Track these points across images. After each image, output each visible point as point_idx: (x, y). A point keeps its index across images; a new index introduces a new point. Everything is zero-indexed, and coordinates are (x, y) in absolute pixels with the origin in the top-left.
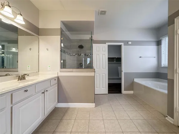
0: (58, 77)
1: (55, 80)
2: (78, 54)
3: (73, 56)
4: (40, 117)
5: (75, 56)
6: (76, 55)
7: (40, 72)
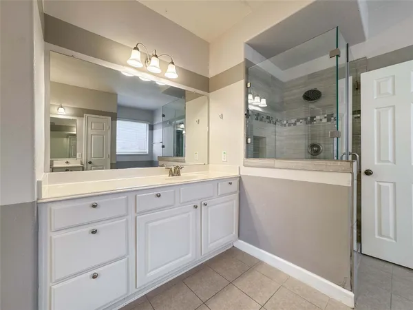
0: (240, 177)
1: (230, 183)
2: (306, 119)
3: (290, 125)
4: (190, 255)
5: (295, 124)
6: (298, 124)
7: (210, 165)
